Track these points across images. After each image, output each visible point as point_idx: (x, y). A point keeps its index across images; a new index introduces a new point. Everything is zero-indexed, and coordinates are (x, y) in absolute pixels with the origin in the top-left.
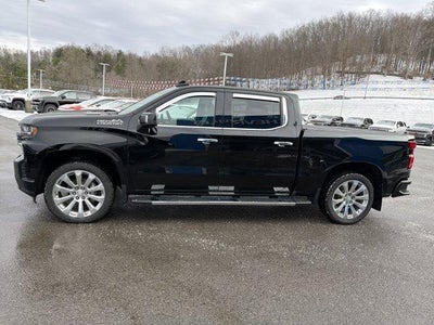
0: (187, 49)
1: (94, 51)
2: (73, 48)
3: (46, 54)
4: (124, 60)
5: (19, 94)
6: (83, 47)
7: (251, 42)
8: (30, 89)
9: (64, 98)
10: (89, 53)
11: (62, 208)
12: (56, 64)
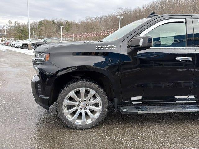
0: (97, 18)
1: (56, 21)
2: (46, 21)
3: (35, 24)
4: (69, 25)
5: (25, 42)
6: (51, 20)
7: (128, 12)
8: (30, 39)
9: (46, 42)
10: (53, 22)
11: (70, 118)
12: (39, 28)
